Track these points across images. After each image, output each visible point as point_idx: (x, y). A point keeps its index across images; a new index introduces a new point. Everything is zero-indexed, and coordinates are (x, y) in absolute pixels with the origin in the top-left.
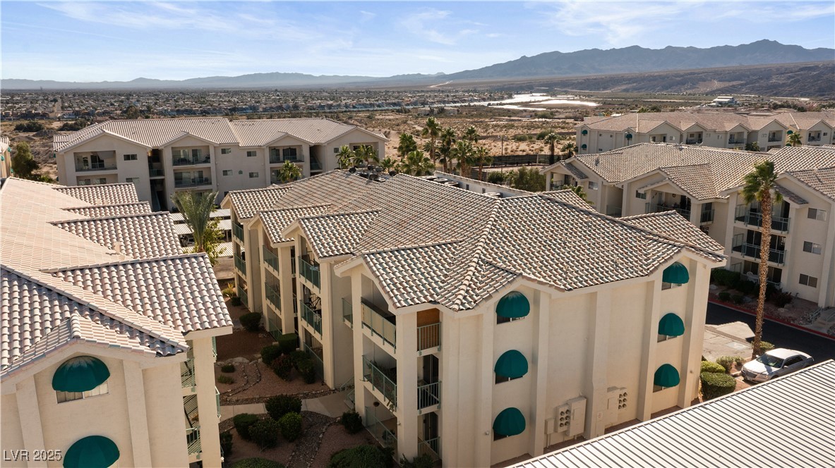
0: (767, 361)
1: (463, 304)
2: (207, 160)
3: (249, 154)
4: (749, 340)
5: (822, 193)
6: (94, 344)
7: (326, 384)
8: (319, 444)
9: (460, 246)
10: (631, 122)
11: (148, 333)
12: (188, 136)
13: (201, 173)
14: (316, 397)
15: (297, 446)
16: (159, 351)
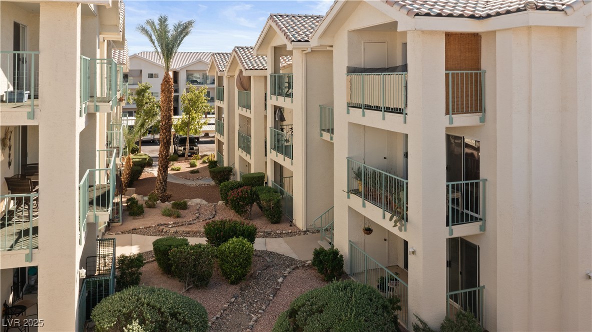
7: (295, 226)
8: (276, 290)
12: (200, 61)
14: (281, 237)
15: (241, 289)
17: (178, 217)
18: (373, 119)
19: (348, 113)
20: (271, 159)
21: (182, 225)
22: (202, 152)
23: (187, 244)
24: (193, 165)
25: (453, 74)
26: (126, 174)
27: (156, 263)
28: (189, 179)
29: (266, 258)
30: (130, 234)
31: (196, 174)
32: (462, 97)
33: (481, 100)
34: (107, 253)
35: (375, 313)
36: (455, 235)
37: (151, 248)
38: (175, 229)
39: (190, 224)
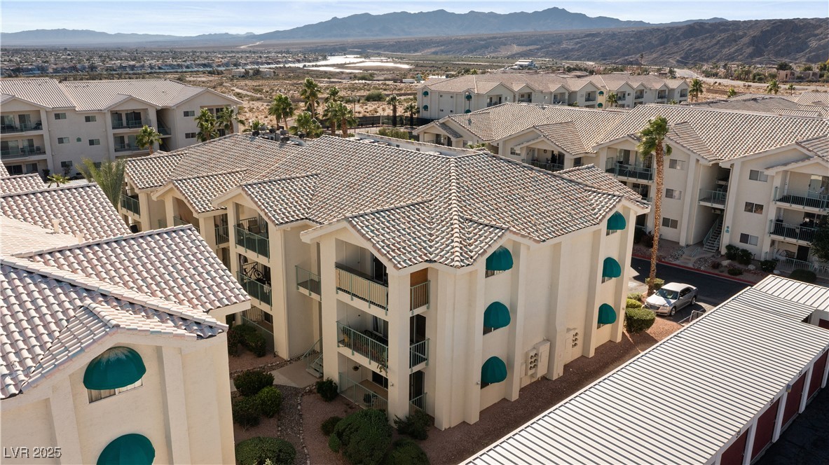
0: (665, 294)
1: (462, 261)
2: (38, 126)
3: (88, 119)
4: (636, 278)
5: (682, 146)
6: (135, 332)
7: (279, 356)
8: (301, 415)
9: (431, 205)
10: (469, 83)
11: (179, 315)
12: (14, 100)
13: (31, 141)
14: (274, 370)
15: (279, 420)
16: (199, 333)
18: (360, 304)
36: (413, 373)
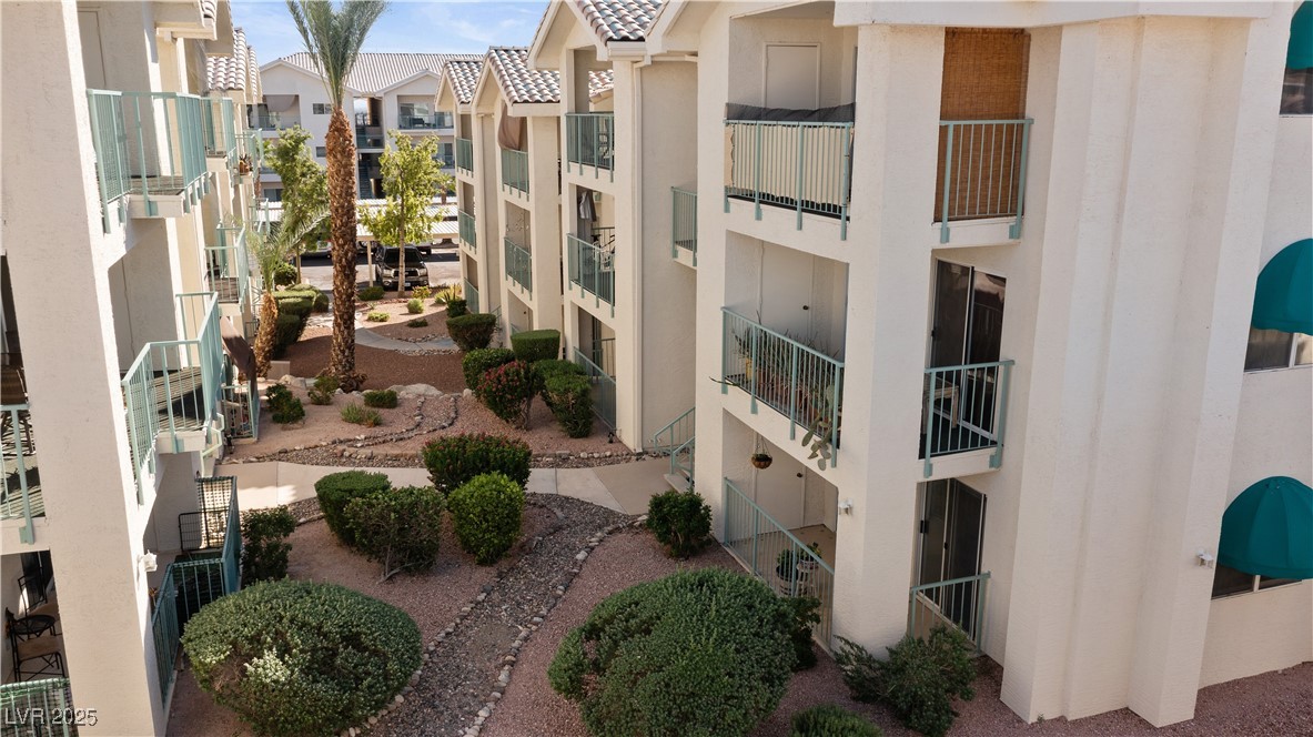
7: (620, 442)
8: (571, 576)
12: (426, 75)
14: (588, 466)
15: (500, 575)
17: (377, 423)
18: (778, 226)
19: (727, 210)
20: (572, 303)
21: (384, 442)
22: (436, 280)
23: (386, 488)
24: (414, 310)
25: (957, 128)
26: (267, 334)
27: (324, 523)
28: (407, 340)
29: (556, 510)
30: (275, 462)
31: (420, 329)
32: (974, 180)
33: (1016, 188)
34: (220, 506)
35: (756, 634)
36: (937, 476)
37: (314, 494)
38: (368, 451)
39: (401, 439)
